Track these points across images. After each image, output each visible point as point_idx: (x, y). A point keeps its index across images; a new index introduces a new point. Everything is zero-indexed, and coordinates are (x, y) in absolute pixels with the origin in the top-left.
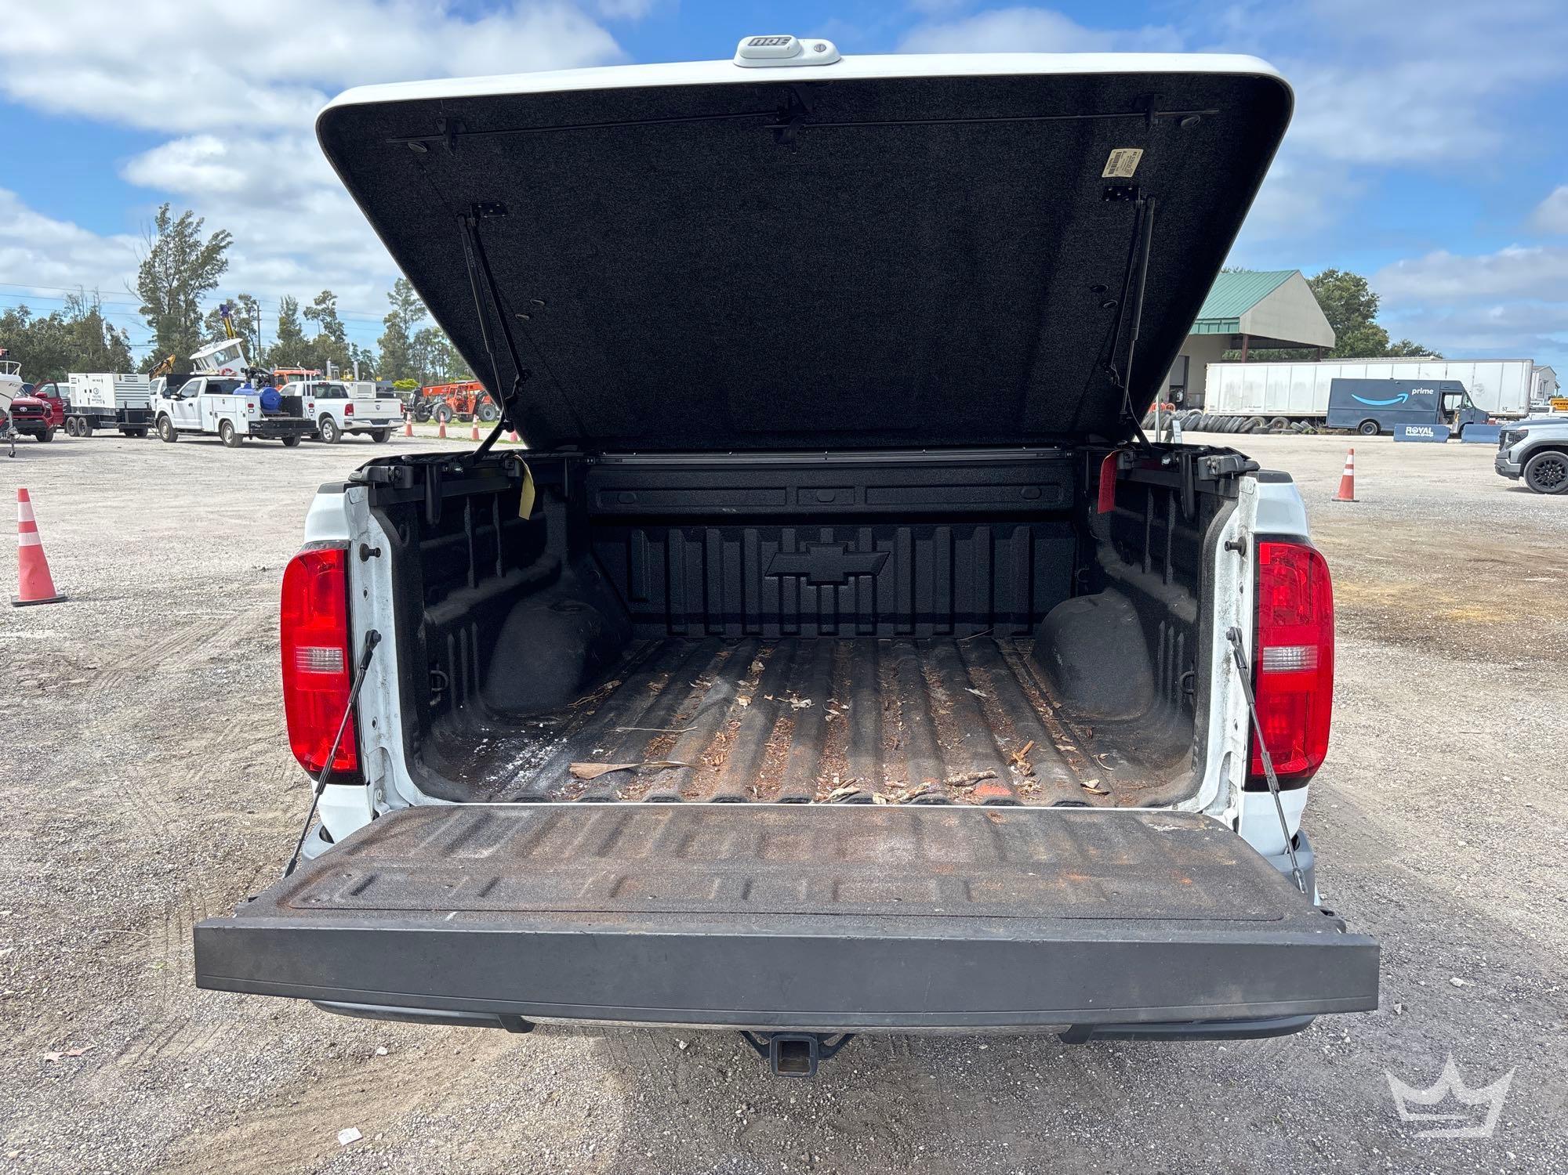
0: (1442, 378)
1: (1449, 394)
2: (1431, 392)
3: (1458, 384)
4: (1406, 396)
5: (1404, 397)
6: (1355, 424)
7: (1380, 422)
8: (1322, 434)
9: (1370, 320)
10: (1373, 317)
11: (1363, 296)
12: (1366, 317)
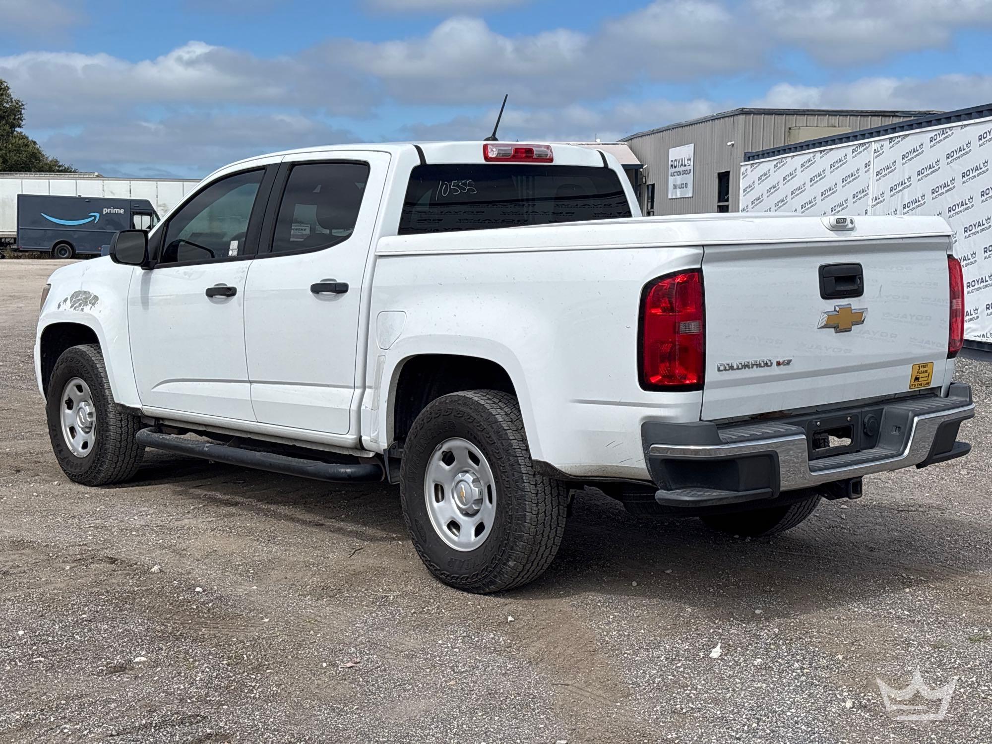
0: (126, 196)
1: (138, 214)
2: (122, 211)
3: (147, 203)
4: (98, 215)
5: (95, 217)
6: (48, 246)
7: (74, 244)
8: (11, 258)
9: (18, 129)
10: (19, 126)
11: (7, 103)
12: (13, 126)
